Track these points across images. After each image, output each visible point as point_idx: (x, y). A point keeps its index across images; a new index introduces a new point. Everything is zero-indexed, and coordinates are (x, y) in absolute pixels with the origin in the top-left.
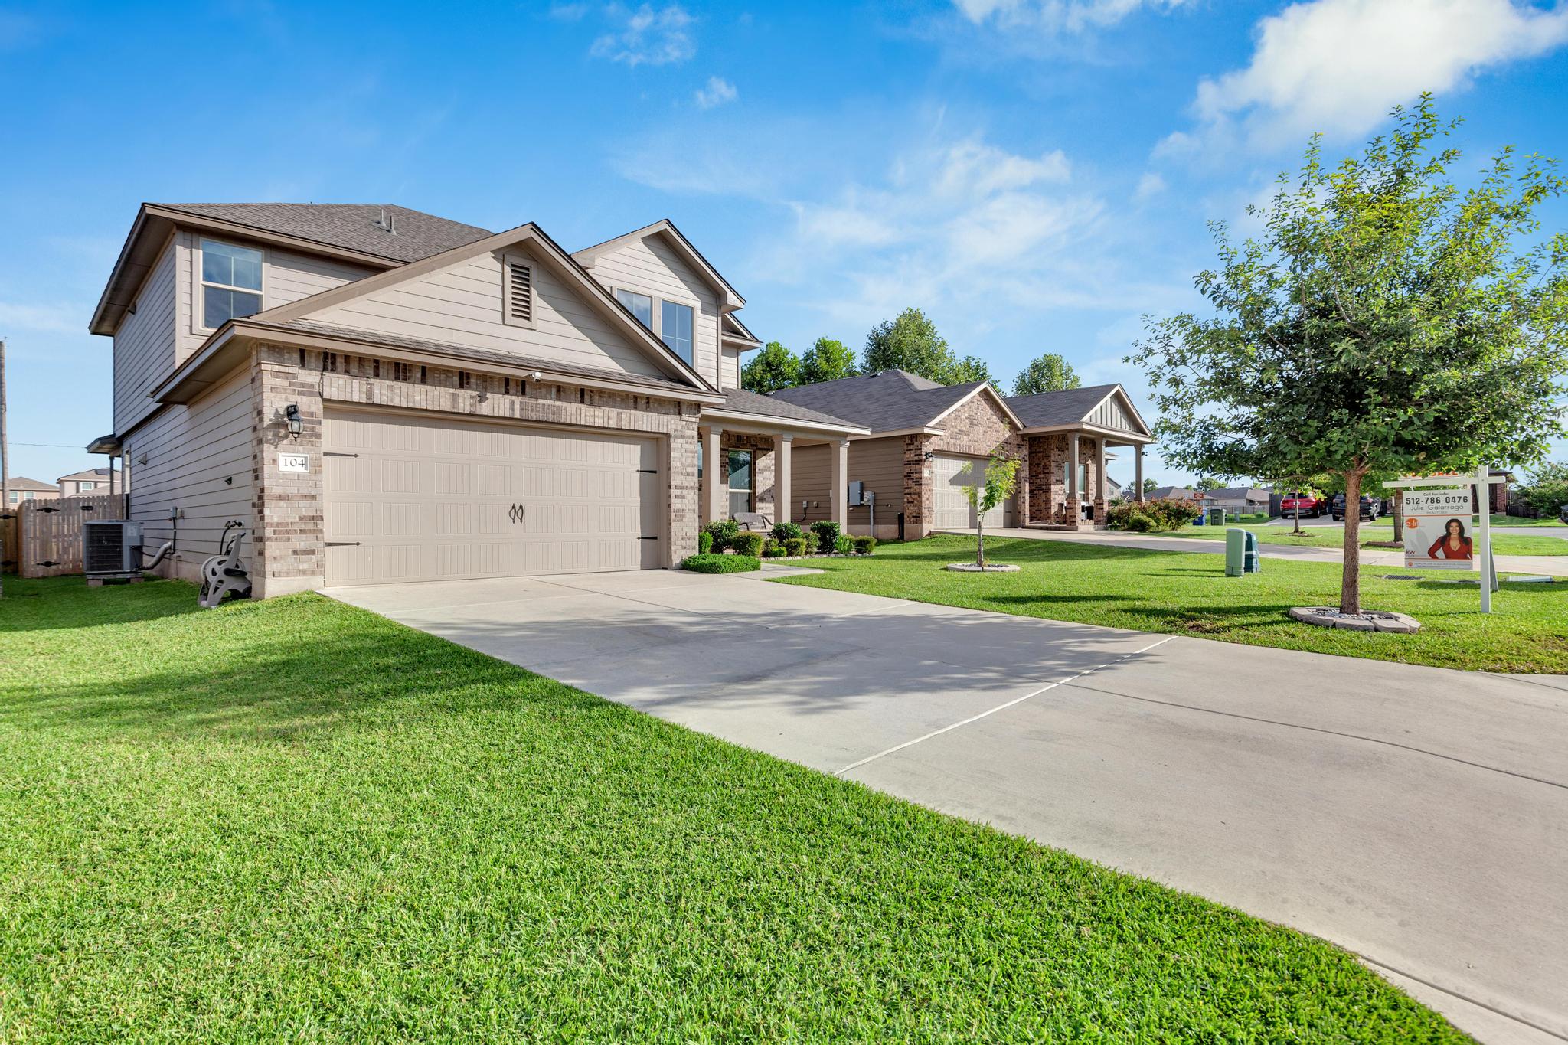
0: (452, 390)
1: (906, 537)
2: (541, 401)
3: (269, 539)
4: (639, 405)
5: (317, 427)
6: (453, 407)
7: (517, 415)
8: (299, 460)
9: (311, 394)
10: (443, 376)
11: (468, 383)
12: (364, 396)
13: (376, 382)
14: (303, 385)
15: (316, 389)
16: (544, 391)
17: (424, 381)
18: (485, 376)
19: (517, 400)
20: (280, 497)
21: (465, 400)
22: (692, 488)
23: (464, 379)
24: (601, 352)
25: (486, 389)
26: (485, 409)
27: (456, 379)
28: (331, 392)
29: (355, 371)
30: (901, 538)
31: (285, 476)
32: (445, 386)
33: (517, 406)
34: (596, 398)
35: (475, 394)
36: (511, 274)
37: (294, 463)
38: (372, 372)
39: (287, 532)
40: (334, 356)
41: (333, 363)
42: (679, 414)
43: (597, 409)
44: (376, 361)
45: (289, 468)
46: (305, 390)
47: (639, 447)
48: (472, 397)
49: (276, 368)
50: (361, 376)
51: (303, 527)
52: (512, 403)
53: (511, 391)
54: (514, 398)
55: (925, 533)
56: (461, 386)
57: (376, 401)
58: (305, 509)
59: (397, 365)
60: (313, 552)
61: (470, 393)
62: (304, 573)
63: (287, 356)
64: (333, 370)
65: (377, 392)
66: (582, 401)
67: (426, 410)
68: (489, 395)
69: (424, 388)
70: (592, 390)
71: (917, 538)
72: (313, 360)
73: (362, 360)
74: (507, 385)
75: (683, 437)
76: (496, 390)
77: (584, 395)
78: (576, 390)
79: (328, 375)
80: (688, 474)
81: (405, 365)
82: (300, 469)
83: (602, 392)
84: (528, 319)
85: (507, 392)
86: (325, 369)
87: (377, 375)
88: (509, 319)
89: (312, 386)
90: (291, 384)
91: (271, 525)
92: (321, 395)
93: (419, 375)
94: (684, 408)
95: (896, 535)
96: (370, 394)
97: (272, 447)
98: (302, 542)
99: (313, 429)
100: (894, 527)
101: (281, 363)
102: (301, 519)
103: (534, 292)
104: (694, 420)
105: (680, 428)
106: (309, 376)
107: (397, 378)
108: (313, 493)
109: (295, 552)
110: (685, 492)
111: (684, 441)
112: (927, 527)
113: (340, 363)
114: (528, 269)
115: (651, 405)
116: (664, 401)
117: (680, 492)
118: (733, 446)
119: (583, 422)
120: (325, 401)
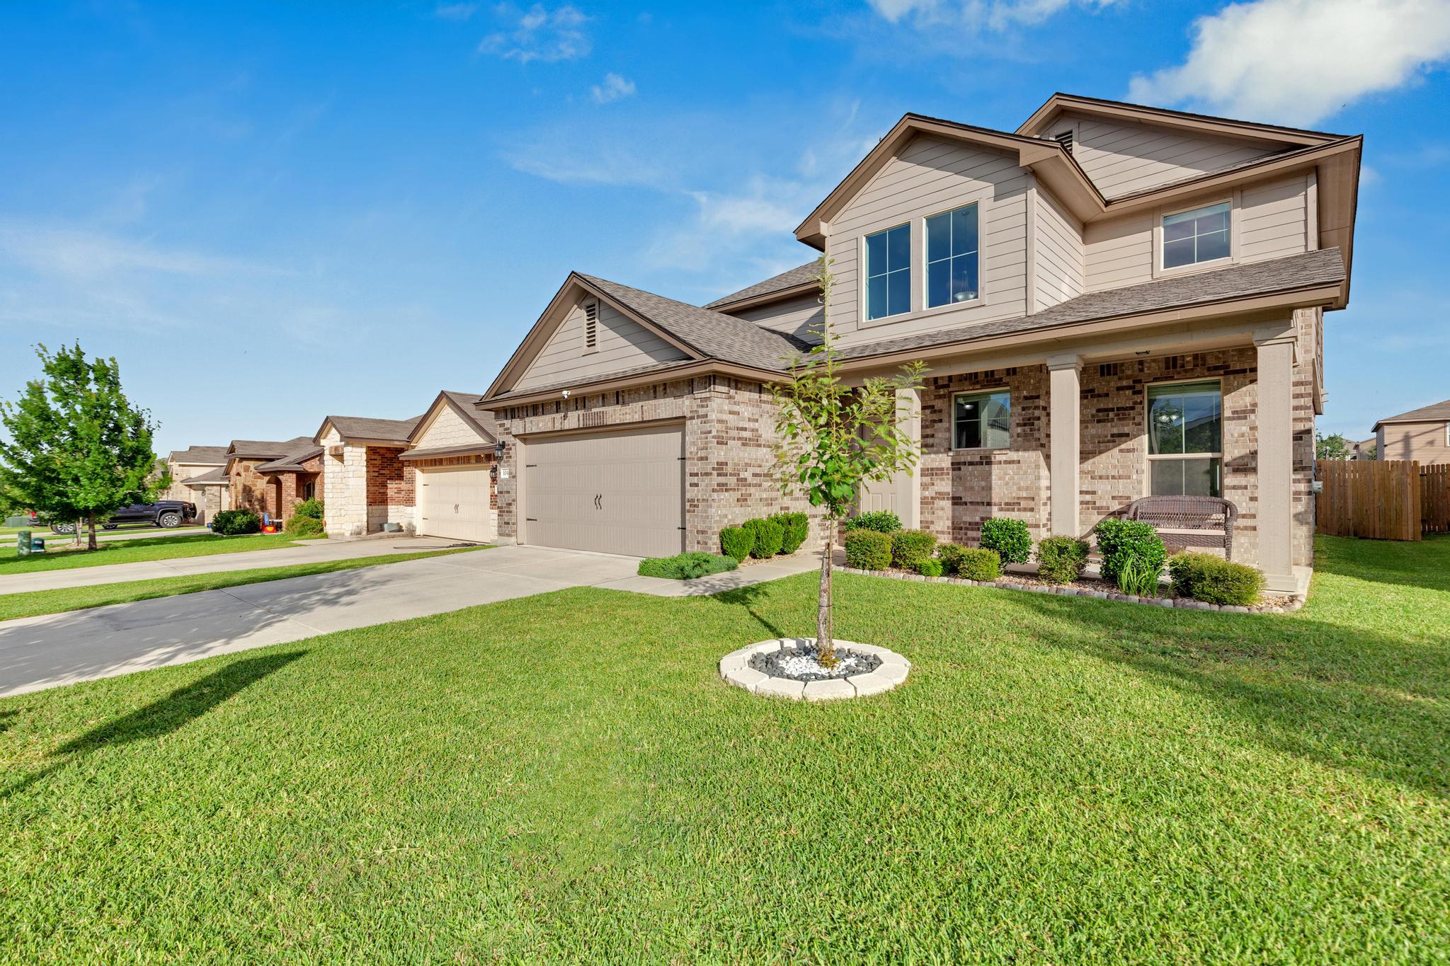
0: (553, 416)
2: (594, 410)
4: (658, 393)
5: (510, 451)
6: (553, 427)
7: (581, 426)
8: (507, 471)
9: (509, 433)
10: (550, 407)
11: (560, 408)
14: (507, 429)
16: (595, 401)
17: (543, 413)
19: (581, 413)
20: (501, 492)
21: (558, 421)
22: (706, 474)
23: (558, 406)
25: (568, 409)
26: (567, 425)
27: (555, 407)
28: (514, 431)
29: (521, 415)
31: (503, 480)
32: (551, 413)
33: (581, 418)
34: (626, 397)
35: (562, 415)
36: (586, 314)
37: (506, 473)
38: (526, 414)
39: (503, 512)
40: (514, 409)
41: (515, 414)
42: (692, 392)
43: (627, 407)
44: (527, 407)
45: (504, 477)
48: (561, 418)
49: (500, 422)
50: (523, 418)
51: (507, 509)
52: (579, 417)
53: (578, 407)
54: (579, 412)
56: (557, 411)
58: (507, 498)
59: (533, 406)
60: (509, 524)
61: (560, 415)
63: (501, 415)
64: (515, 418)
66: (618, 403)
67: (544, 433)
68: (568, 414)
69: (542, 418)
70: (623, 391)
72: (509, 414)
73: (522, 408)
74: (577, 402)
75: (697, 417)
76: (572, 408)
78: (614, 394)
79: (513, 421)
80: (702, 458)
81: (536, 405)
82: (507, 476)
83: (630, 391)
84: (594, 345)
85: (577, 409)
86: (512, 418)
88: (584, 350)
90: (504, 430)
92: (511, 433)
93: (541, 410)
94: (696, 384)
97: (499, 465)
98: (506, 518)
99: (509, 454)
101: (500, 419)
102: (506, 504)
103: (597, 323)
104: (706, 395)
105: (694, 407)
106: (508, 423)
107: (534, 414)
108: (510, 490)
110: (699, 479)
111: (699, 421)
113: (516, 412)
114: (594, 305)
115: (668, 390)
116: (679, 382)
117: (695, 480)
118: (1156, 380)
119: (618, 422)
120: (515, 436)
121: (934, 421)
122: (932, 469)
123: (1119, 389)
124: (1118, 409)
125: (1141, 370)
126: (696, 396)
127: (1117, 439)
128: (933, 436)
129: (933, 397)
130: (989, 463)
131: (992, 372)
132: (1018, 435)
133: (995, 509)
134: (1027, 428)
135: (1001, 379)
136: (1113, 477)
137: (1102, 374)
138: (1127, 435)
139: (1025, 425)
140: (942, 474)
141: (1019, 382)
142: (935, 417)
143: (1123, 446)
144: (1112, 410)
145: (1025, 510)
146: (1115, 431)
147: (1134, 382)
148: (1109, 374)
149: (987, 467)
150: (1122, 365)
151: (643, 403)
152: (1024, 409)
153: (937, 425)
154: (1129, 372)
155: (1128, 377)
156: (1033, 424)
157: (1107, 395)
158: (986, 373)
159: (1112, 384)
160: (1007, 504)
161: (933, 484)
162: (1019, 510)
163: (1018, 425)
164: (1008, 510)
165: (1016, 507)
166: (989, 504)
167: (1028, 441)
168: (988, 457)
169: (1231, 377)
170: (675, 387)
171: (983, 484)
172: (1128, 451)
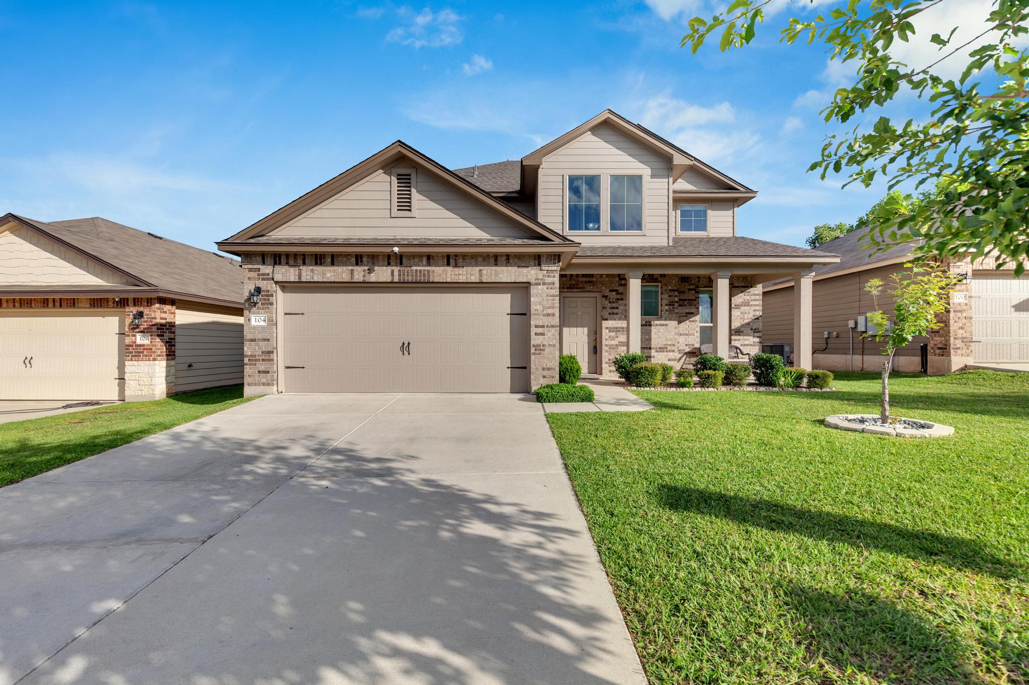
0: (350, 268)
1: (929, 370)
2: (414, 268)
3: (246, 364)
4: (499, 262)
5: (271, 298)
6: (351, 279)
7: (396, 279)
8: (262, 318)
9: (268, 279)
10: (345, 259)
11: (361, 262)
12: (297, 277)
13: (304, 268)
14: (263, 275)
15: (270, 276)
16: (417, 260)
17: (333, 264)
18: (373, 255)
19: (396, 269)
20: (252, 340)
21: (359, 273)
22: (553, 326)
23: (358, 259)
24: (468, 224)
25: (374, 264)
26: (373, 278)
27: (353, 260)
28: (279, 277)
29: (292, 262)
30: (924, 371)
31: (255, 328)
32: (346, 266)
33: (396, 273)
34: (460, 261)
35: (366, 268)
36: (396, 181)
37: (260, 320)
38: (302, 262)
39: (256, 360)
40: (280, 255)
41: (280, 260)
42: (539, 265)
43: (461, 269)
44: (304, 255)
45: (258, 324)
46: (265, 277)
47: (509, 295)
48: (364, 271)
49: (250, 266)
50: (295, 265)
51: (263, 358)
52: (392, 272)
53: (392, 263)
54: (393, 268)
55: (955, 367)
56: (357, 264)
57: (304, 279)
58: (264, 346)
59: (316, 255)
60: (268, 372)
61: (363, 268)
62: (264, 384)
63: (254, 259)
64: (280, 264)
65: (304, 274)
66: (448, 264)
67: (334, 282)
68: (376, 268)
69: (332, 268)
70: (456, 255)
71: (943, 372)
72: (269, 259)
73: (296, 255)
74: (390, 259)
75: (544, 284)
76: (381, 263)
77: (450, 260)
78: (443, 257)
79: (277, 267)
80: (548, 315)
81: (321, 255)
82: (262, 323)
83: (465, 256)
84: (410, 210)
85: (389, 264)
86: (275, 263)
87: (304, 264)
88: (395, 212)
89: (268, 274)
90: (258, 275)
91: (247, 356)
92: (273, 279)
93: (329, 260)
94: (543, 259)
95: (919, 368)
96: (300, 276)
97: (248, 312)
98: (262, 366)
99: (268, 300)
100: (917, 359)
101: (251, 263)
102: (263, 352)
103: (414, 191)
104: (553, 268)
105: (540, 276)
106: (267, 269)
107: (316, 264)
108: (269, 338)
109: (259, 372)
110: (545, 330)
111: (545, 287)
112: (957, 361)
113: (283, 259)
114: (410, 175)
115: (511, 261)
116: (524, 256)
117: (540, 330)
118: (705, 287)
119: (448, 280)
120: (276, 283)
121: (618, 299)
122: (617, 328)
123: (690, 290)
124: (689, 300)
125: (699, 281)
126: (543, 268)
127: (688, 315)
128: (617, 308)
129: (617, 285)
130: (650, 325)
131: (653, 275)
132: (667, 310)
133: (653, 351)
134: (671, 307)
135: (657, 278)
136: (686, 335)
137: (682, 282)
138: (693, 313)
139: (670, 305)
140: (623, 331)
141: (667, 281)
142: (619, 297)
143: (691, 319)
144: (686, 300)
145: (670, 351)
146: (687, 311)
147: (696, 287)
148: (685, 282)
149: (648, 327)
150: (691, 278)
151: (482, 268)
152: (669, 296)
153: (620, 302)
154: (694, 282)
155: (693, 284)
156: (674, 305)
157: (684, 292)
158: (649, 275)
159: (686, 287)
160: (660, 348)
161: (617, 337)
162: (666, 351)
163: (666, 305)
164: (661, 352)
165: (665, 350)
166: (650, 348)
167: (672, 314)
168: (650, 322)
169: (734, 289)
170: (519, 259)
171: (647, 337)
172: (693, 321)
